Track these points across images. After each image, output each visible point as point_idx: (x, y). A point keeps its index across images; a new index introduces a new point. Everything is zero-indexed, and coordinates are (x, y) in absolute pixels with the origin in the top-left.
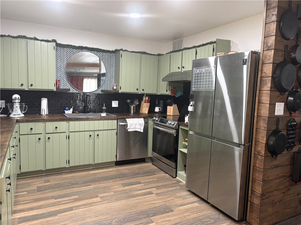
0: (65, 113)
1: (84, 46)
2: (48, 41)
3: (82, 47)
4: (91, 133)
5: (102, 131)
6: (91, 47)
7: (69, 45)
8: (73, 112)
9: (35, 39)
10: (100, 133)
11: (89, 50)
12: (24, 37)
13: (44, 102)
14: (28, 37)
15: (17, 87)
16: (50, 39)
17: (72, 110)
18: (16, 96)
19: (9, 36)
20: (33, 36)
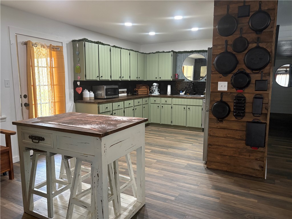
0: (180, 94)
1: (194, 50)
2: (169, 52)
3: (193, 51)
4: (185, 107)
5: (192, 106)
6: (199, 50)
7: (185, 51)
8: (185, 94)
9: (164, 52)
10: (191, 107)
11: (197, 52)
12: (159, 52)
13: (169, 87)
14: (160, 51)
15: (154, 79)
16: (170, 51)
17: (184, 92)
18: (155, 84)
19: (152, 53)
20: (162, 51)
